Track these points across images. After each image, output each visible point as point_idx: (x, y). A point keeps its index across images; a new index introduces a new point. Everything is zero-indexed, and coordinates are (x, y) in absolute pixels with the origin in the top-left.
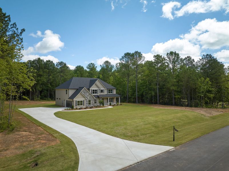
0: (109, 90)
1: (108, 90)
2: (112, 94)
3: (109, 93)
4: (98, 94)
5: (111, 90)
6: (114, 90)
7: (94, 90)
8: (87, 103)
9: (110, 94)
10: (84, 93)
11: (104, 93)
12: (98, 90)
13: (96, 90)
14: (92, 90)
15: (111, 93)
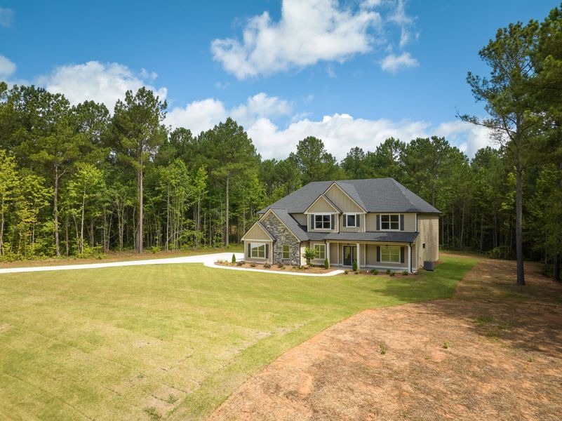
0: (385, 218)
1: (378, 217)
2: (399, 230)
3: (385, 226)
4: (333, 228)
5: (395, 218)
6: (406, 216)
7: (319, 218)
8: (280, 253)
9: (390, 230)
10: (271, 224)
11: (358, 225)
12: (333, 216)
13: (326, 218)
14: (313, 216)
15: (395, 226)
